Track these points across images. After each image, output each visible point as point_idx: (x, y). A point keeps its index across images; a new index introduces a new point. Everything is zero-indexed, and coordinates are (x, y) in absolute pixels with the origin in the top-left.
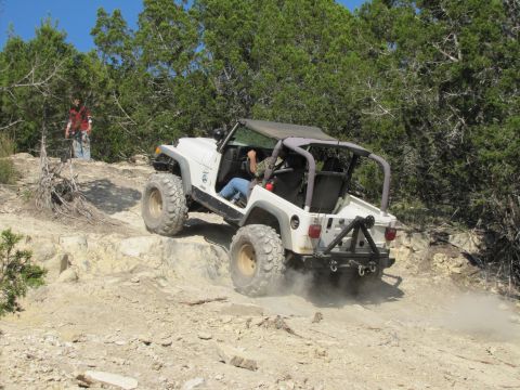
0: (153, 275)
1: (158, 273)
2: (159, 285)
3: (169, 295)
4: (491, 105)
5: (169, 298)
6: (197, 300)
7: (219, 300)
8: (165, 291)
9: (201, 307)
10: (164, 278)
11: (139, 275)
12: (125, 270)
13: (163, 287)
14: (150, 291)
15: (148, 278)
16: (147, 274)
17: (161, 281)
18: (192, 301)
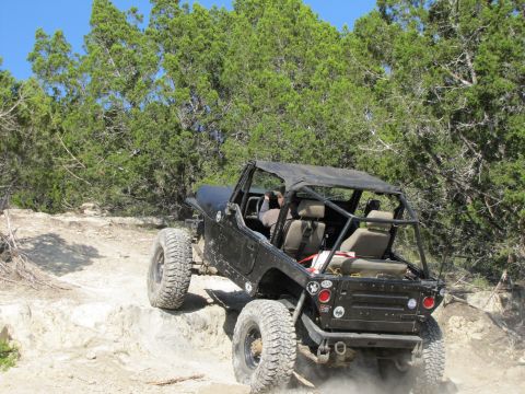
0: (113, 350)
1: (119, 346)
2: (120, 361)
3: (133, 373)
4: (515, 137)
5: (133, 377)
6: (167, 379)
7: (194, 378)
8: (128, 369)
9: (173, 387)
10: (126, 353)
11: (96, 349)
12: (79, 344)
13: (124, 364)
14: (111, 370)
15: (105, 353)
16: (104, 348)
17: (122, 356)
18: (162, 380)
